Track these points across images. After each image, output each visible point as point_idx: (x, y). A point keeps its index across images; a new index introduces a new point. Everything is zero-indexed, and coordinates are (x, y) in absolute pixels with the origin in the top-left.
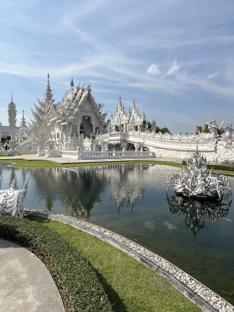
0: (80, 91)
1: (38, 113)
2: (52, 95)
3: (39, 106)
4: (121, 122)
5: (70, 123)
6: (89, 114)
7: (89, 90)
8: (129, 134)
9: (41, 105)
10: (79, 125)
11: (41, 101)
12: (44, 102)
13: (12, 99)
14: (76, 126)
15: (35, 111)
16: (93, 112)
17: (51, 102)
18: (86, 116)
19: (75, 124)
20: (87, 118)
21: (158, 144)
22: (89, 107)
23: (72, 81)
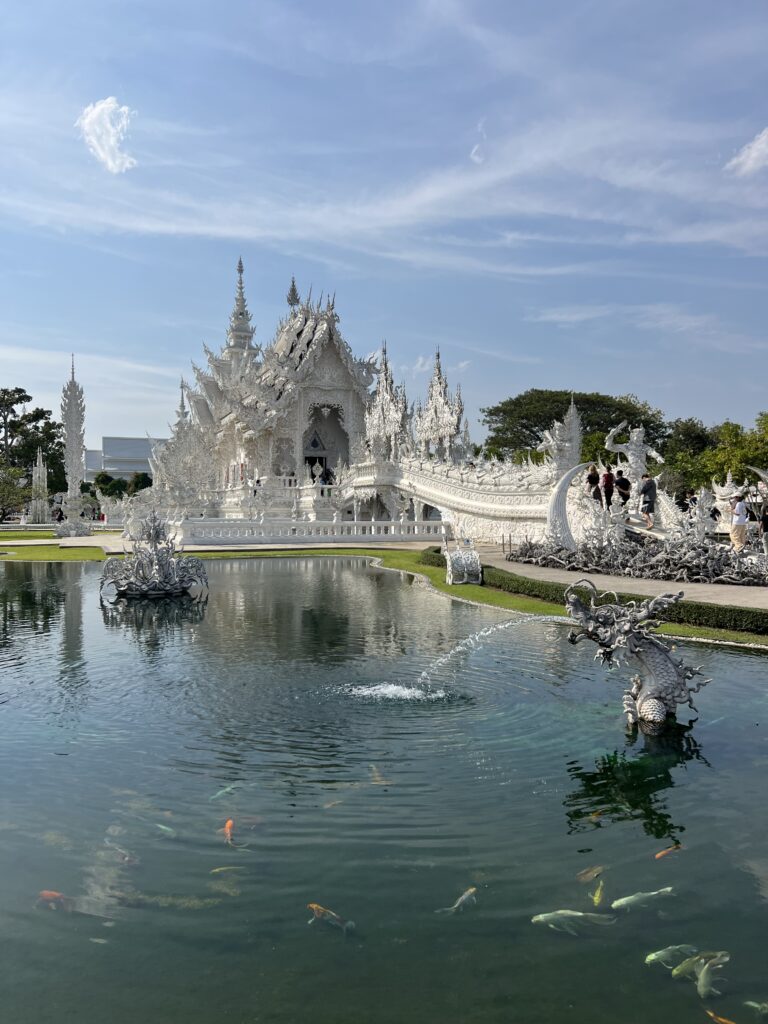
0: (310, 323)
1: (204, 394)
2: (253, 331)
3: (209, 372)
4: (385, 428)
5: (267, 433)
6: (332, 400)
7: (332, 320)
8: (401, 465)
9: (216, 366)
10: (298, 438)
11: (217, 354)
12: (225, 356)
13: (73, 373)
14: (289, 440)
15: (197, 389)
16: (347, 391)
17: (245, 354)
18: (324, 406)
19: (285, 433)
20: (326, 412)
21: (456, 499)
22: (335, 376)
23: (293, 285)
